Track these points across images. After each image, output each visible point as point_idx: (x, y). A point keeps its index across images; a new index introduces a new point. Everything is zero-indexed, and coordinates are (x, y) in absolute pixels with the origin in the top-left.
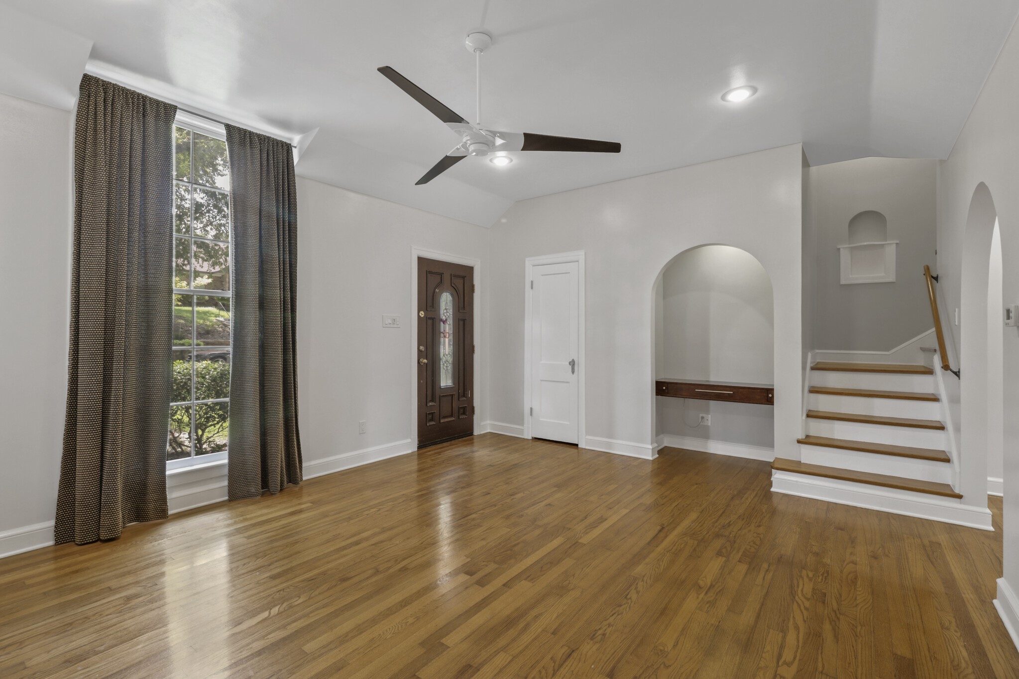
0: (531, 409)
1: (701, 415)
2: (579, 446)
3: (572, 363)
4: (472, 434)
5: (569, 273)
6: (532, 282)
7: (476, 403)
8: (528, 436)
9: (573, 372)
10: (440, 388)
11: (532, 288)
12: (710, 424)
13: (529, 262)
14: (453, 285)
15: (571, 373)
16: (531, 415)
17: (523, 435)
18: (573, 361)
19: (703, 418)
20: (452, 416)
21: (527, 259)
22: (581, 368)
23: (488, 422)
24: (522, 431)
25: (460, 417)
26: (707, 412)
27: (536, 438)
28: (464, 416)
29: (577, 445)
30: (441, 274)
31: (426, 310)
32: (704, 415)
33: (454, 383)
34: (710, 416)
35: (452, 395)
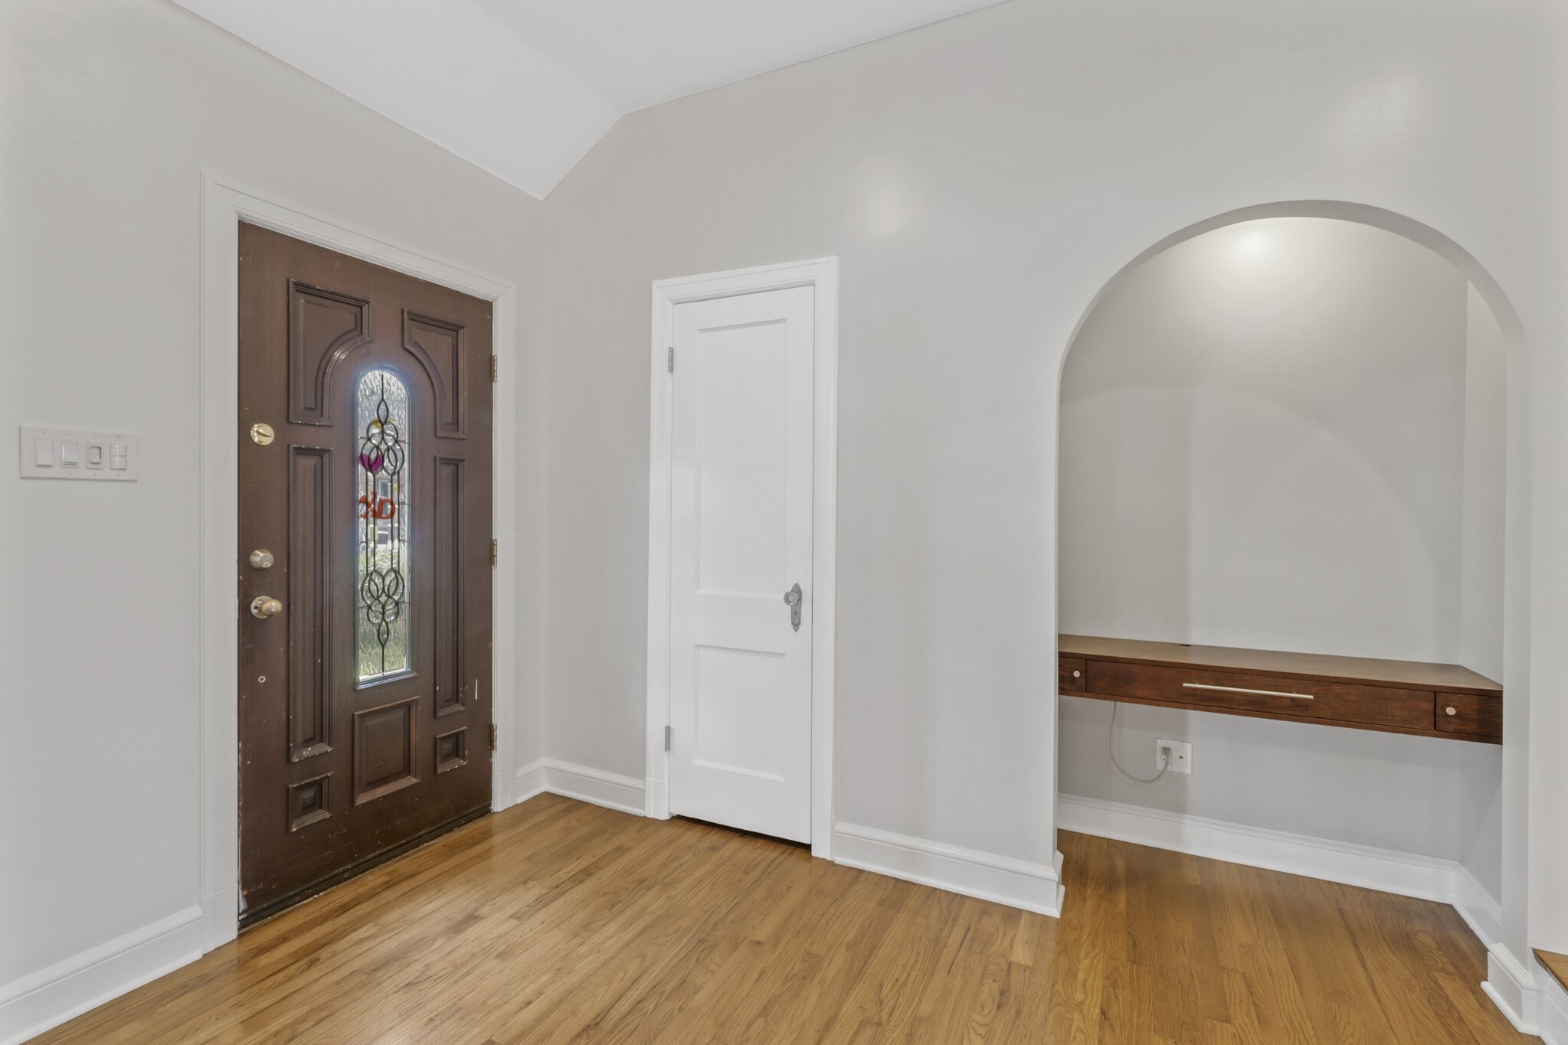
0: (668, 729)
1: (1161, 743)
2: (814, 853)
3: (795, 598)
4: (485, 810)
5: (785, 320)
6: (671, 351)
7: (501, 715)
8: (658, 809)
9: (796, 624)
10: (355, 690)
11: (671, 370)
12: (1188, 771)
13: (662, 292)
14: (408, 347)
15: (792, 626)
16: (668, 747)
17: (643, 807)
18: (797, 590)
19: (1166, 751)
20: (406, 771)
21: (656, 284)
22: (823, 610)
23: (544, 762)
24: (640, 796)
25: (440, 770)
26: (1181, 734)
27: (679, 817)
28: (457, 763)
29: (807, 847)
30: (359, 304)
31: (285, 422)
32: (1171, 744)
33: (414, 664)
34: (1189, 746)
35: (408, 706)
